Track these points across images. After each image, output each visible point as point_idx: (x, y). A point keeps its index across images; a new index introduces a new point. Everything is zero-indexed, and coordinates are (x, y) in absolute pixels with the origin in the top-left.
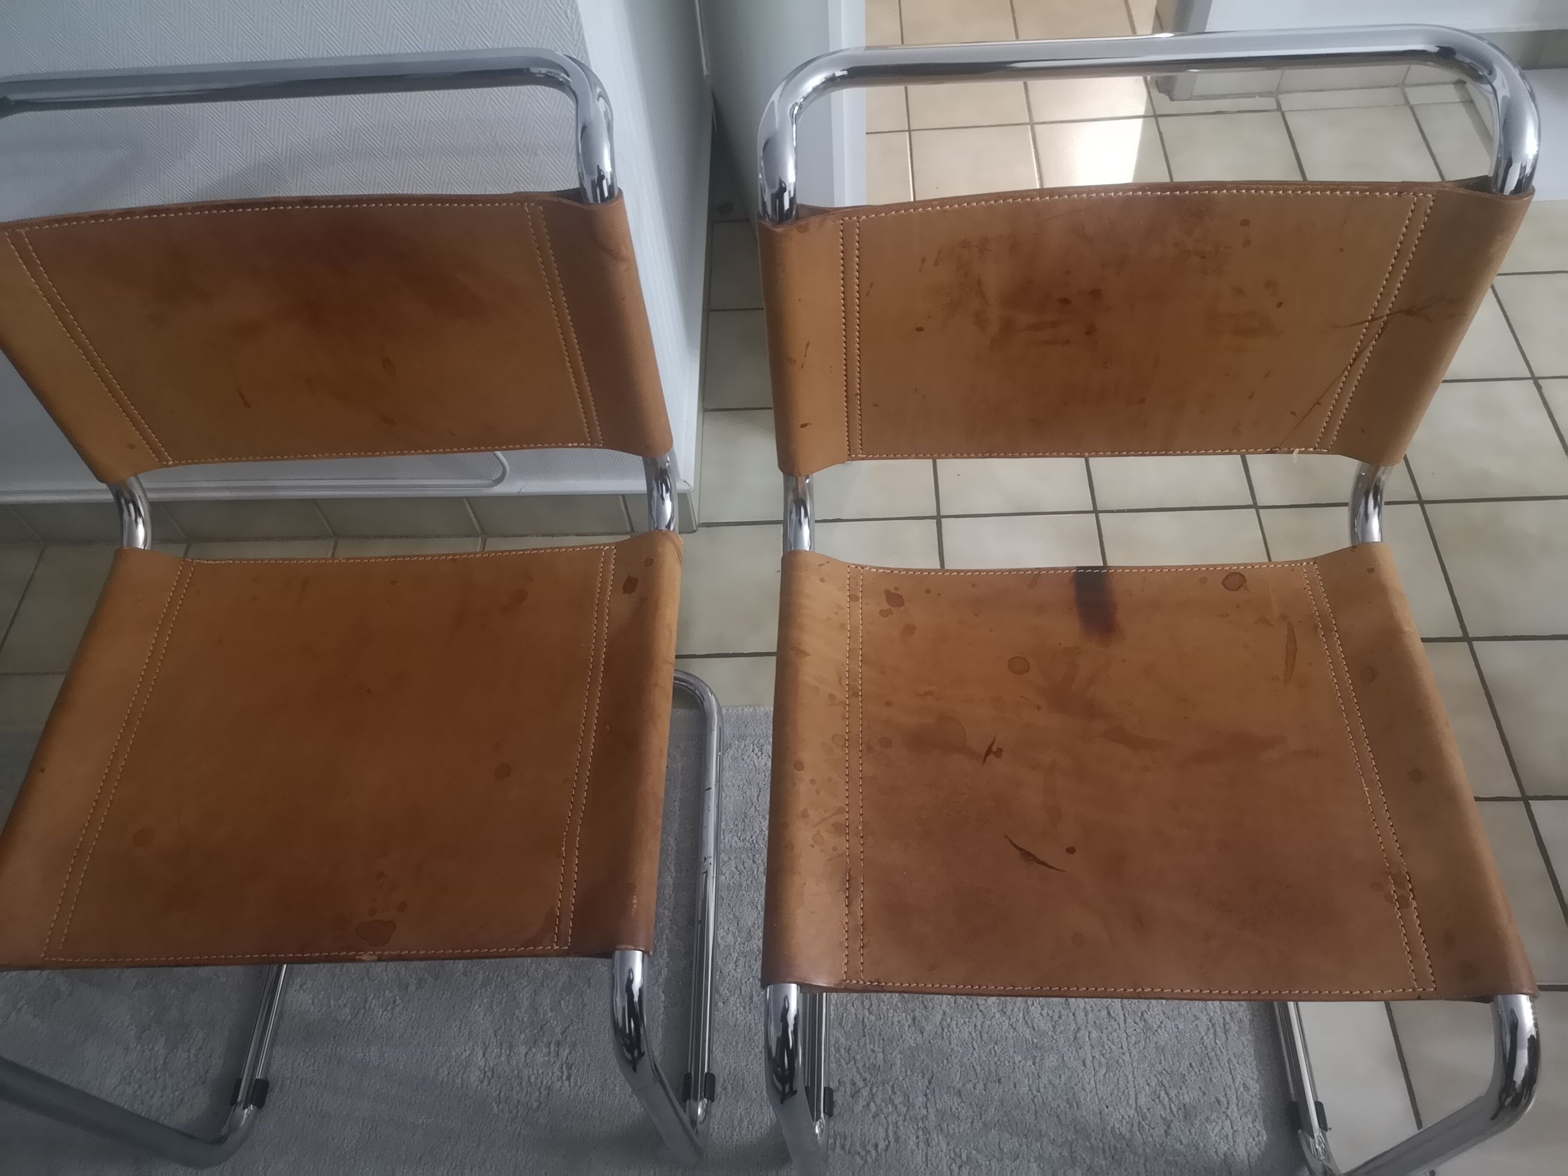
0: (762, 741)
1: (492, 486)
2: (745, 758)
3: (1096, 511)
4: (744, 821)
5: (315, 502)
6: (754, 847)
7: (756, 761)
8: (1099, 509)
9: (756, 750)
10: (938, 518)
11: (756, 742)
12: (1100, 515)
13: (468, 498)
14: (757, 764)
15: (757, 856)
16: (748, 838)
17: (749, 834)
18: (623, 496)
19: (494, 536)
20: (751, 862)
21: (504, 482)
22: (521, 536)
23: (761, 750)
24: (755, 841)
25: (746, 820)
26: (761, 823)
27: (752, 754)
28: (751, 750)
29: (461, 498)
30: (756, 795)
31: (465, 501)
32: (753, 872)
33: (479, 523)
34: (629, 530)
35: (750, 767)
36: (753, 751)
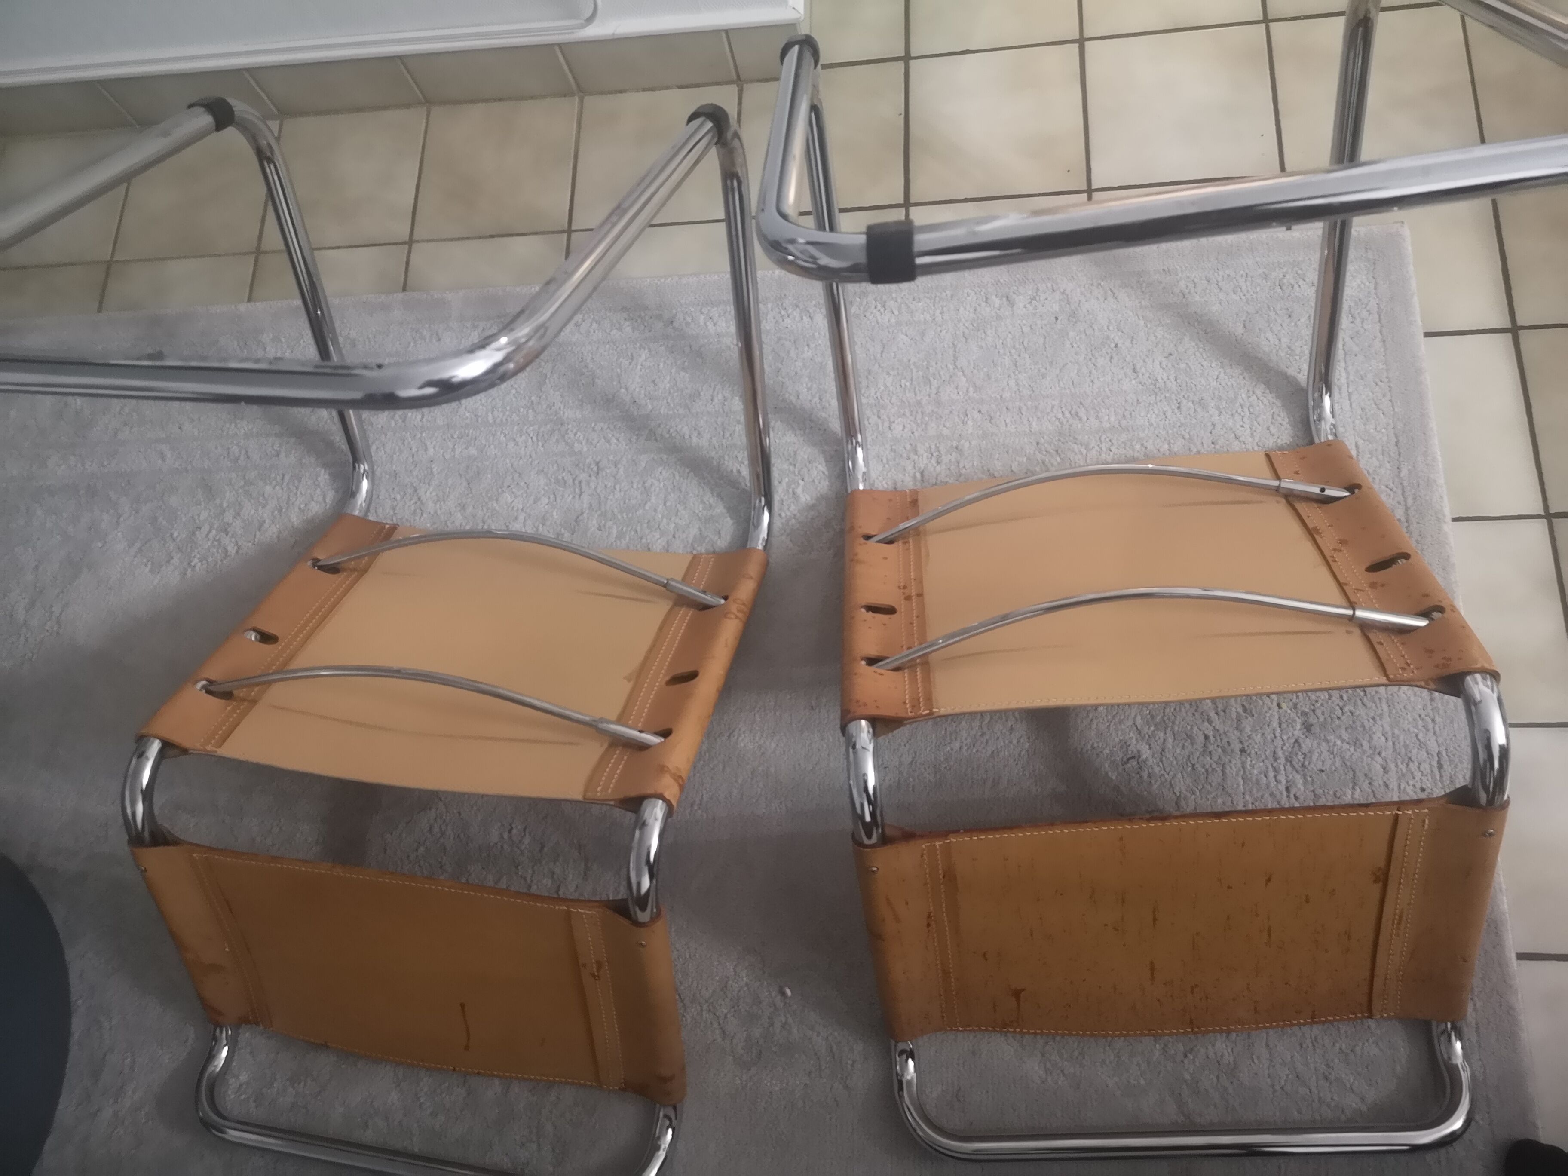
0: (885, 297)
1: (583, 27)
2: (868, 314)
3: (1266, 20)
4: (867, 378)
5: (401, 59)
6: (879, 402)
7: (879, 318)
8: (1270, 17)
9: (879, 306)
10: (1081, 42)
11: (879, 298)
12: (1272, 25)
13: (560, 45)
14: (880, 320)
15: (882, 411)
16: (872, 394)
17: (873, 391)
18: (726, 31)
19: (591, 94)
20: (876, 417)
21: (596, 22)
22: (621, 92)
23: (884, 306)
24: (879, 397)
25: (869, 377)
26: (885, 379)
27: (874, 311)
28: (873, 307)
29: (553, 45)
30: (880, 352)
31: (557, 49)
32: (878, 427)
33: (574, 78)
34: (735, 77)
35: (873, 324)
36: (875, 308)
